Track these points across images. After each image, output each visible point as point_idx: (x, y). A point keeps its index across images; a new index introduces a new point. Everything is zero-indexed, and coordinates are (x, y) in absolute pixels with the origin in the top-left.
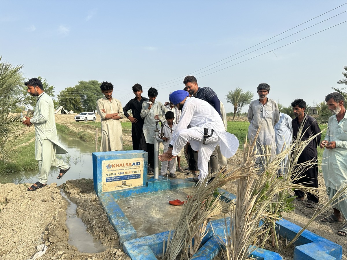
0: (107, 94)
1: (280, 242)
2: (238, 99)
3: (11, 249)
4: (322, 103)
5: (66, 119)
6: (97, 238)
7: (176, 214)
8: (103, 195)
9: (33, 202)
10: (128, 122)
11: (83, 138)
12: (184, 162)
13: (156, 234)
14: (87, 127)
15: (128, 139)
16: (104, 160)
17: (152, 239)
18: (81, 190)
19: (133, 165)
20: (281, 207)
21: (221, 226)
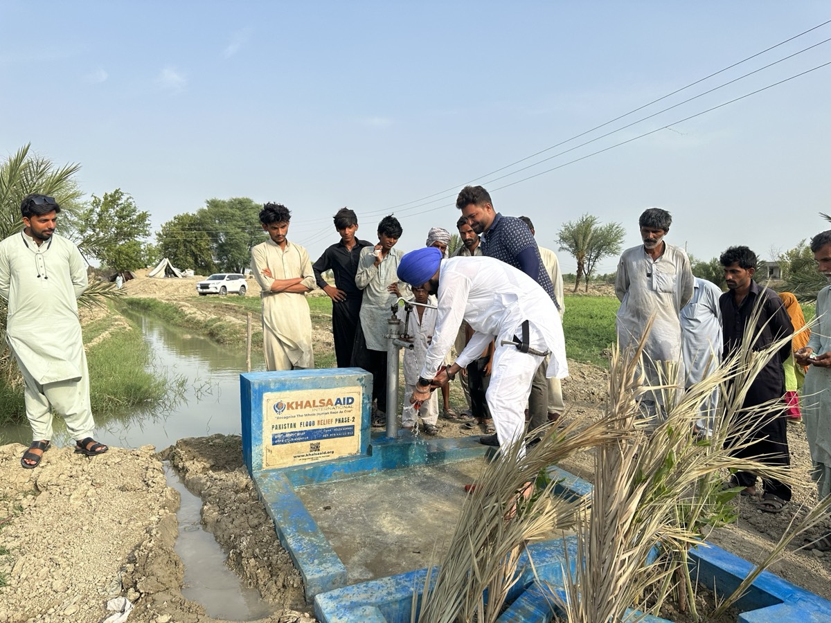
0: (275, 231)
1: (700, 599)
2: (588, 241)
3: (46, 606)
4: (792, 252)
5: (177, 290)
6: (250, 583)
7: (440, 527)
8: (265, 476)
9: (100, 492)
10: (322, 296)
11: (218, 334)
12: (457, 396)
13: (393, 575)
14: (225, 310)
15: (323, 338)
16: (268, 391)
17: (385, 589)
18: (213, 464)
19: (336, 405)
20: (702, 514)
21: (553, 557)
